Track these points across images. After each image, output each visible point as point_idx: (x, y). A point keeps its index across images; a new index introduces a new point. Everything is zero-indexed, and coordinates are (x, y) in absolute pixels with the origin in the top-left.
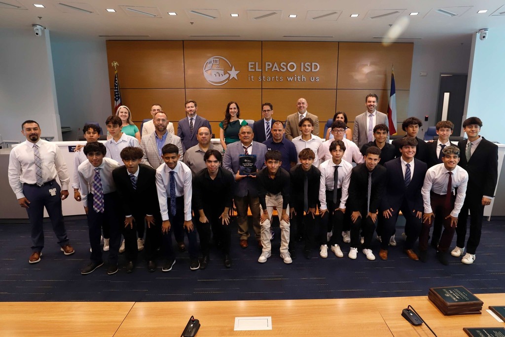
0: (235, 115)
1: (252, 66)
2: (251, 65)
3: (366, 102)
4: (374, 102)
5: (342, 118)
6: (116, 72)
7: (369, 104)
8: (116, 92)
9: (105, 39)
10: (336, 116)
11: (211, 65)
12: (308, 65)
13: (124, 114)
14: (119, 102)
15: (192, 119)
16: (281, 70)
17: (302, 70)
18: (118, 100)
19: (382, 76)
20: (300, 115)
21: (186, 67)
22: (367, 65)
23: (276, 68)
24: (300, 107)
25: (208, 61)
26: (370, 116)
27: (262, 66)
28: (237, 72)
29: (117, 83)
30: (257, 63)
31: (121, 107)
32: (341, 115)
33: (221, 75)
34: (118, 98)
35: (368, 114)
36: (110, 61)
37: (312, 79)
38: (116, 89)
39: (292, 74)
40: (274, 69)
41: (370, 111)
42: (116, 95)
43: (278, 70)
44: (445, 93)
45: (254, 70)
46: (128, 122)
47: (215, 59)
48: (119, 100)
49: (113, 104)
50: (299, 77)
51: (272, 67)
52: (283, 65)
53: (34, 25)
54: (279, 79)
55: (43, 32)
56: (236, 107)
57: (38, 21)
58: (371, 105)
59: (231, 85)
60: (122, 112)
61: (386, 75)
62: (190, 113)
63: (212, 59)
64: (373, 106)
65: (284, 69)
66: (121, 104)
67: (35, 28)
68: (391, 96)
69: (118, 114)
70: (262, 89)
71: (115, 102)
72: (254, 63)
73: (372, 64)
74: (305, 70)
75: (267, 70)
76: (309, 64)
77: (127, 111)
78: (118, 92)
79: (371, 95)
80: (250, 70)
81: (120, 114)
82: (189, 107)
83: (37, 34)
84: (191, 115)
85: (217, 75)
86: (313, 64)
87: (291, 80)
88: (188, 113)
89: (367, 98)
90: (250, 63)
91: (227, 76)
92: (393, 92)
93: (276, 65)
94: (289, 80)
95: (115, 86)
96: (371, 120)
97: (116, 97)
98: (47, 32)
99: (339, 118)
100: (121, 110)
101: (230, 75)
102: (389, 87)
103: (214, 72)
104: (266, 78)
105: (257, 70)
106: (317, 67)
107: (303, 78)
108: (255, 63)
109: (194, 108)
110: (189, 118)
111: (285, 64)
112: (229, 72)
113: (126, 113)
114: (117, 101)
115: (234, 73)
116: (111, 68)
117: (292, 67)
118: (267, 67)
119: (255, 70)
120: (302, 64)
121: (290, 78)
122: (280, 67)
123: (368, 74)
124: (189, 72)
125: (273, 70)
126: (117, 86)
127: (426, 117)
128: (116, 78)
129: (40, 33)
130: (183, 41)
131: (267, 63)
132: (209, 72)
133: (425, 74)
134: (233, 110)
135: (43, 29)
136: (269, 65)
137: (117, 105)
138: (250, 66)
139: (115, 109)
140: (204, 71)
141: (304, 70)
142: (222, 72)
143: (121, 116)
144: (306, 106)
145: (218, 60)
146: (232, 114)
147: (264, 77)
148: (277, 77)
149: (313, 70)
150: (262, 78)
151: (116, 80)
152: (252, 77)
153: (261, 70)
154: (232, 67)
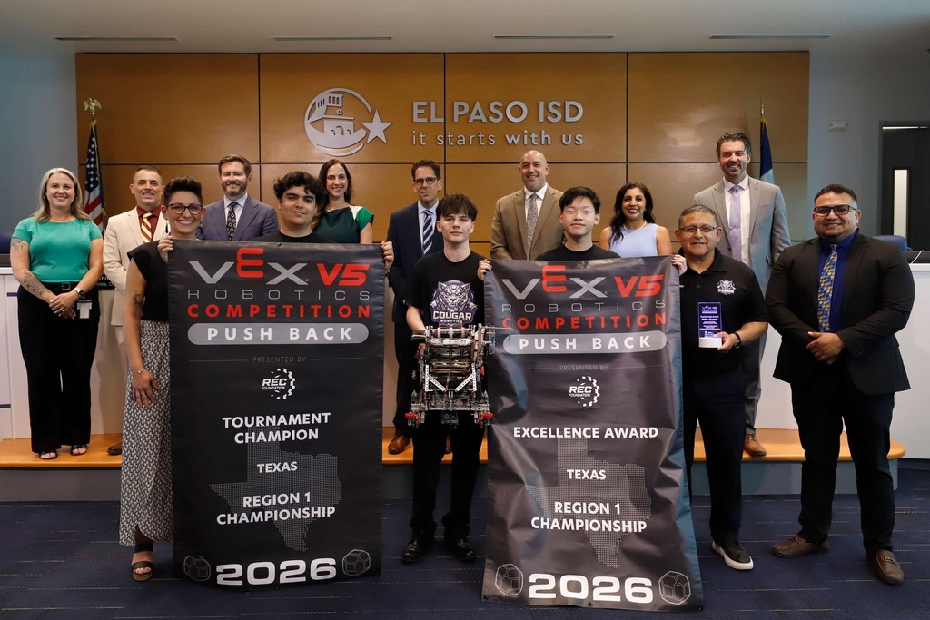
1: (423, 111)
2: (419, 107)
5: (639, 199)
6: (93, 124)
8: (91, 169)
9: (72, 49)
10: (621, 197)
12: (555, 106)
13: (61, 191)
14: (96, 192)
15: (233, 205)
16: (491, 118)
17: (542, 119)
18: (94, 188)
23: (478, 114)
24: (529, 174)
25: (317, 99)
27: (446, 111)
28: (386, 125)
29: (93, 150)
30: (433, 104)
33: (346, 133)
35: (728, 186)
36: (81, 97)
37: (567, 140)
38: (90, 163)
39: (517, 129)
40: (473, 117)
42: (91, 176)
43: (485, 120)
44: (896, 172)
45: (425, 120)
46: (72, 210)
47: (332, 96)
48: (97, 189)
50: (533, 136)
51: (470, 113)
52: (496, 107)
54: (486, 139)
56: (343, 172)
58: (733, 163)
59: (370, 156)
60: (56, 186)
63: (325, 95)
65: (497, 116)
68: (761, 175)
70: (445, 163)
72: (425, 104)
74: (550, 118)
75: (456, 120)
76: (559, 105)
78: (94, 169)
80: (416, 119)
82: (228, 174)
84: (233, 193)
85: (338, 131)
86: (568, 104)
87: (516, 142)
89: (719, 145)
90: (416, 104)
91: (362, 133)
92: (765, 167)
93: (478, 107)
94: (510, 142)
95: (90, 156)
97: (91, 181)
99: (630, 198)
100: (53, 181)
101: (368, 132)
103: (330, 126)
104: (455, 138)
105: (433, 119)
106: (578, 112)
107: (543, 137)
108: (429, 105)
109: (242, 178)
110: (227, 203)
111: (500, 105)
112: (365, 124)
113: (66, 186)
114: (91, 190)
115: (377, 128)
116: (82, 116)
117: (517, 112)
118: (457, 113)
119: (429, 120)
120: (542, 104)
121: (513, 138)
122: (488, 113)
124: (271, 126)
125: (471, 120)
126: (94, 156)
128: (92, 136)
130: (259, 54)
131: (457, 104)
132: (319, 124)
133: (842, 125)
136: (462, 108)
137: (91, 200)
138: (416, 111)
140: (307, 122)
141: (546, 118)
142: (348, 125)
143: (54, 196)
144: (543, 170)
145: (340, 96)
147: (449, 136)
148: (480, 136)
149: (568, 119)
150: (445, 138)
151: (92, 143)
152: (422, 136)
153: (442, 120)
154: (373, 113)
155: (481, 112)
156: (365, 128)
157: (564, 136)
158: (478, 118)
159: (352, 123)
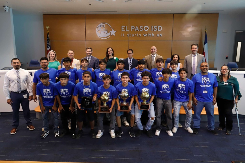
0: (111, 54)
1: (124, 28)
2: (123, 27)
3: (191, 48)
4: (196, 48)
5: (177, 58)
6: (48, 32)
7: (193, 49)
8: (48, 43)
9: (42, 14)
10: (173, 57)
11: (100, 27)
12: (155, 27)
13: (52, 55)
14: (49, 48)
15: (89, 58)
16: (140, 30)
17: (152, 30)
19: (199, 33)
20: (152, 56)
21: (86, 29)
22: (190, 27)
23: (137, 29)
24: (153, 51)
25: (99, 25)
26: (194, 56)
27: (129, 28)
28: (115, 32)
29: (48, 38)
30: (126, 27)
31: (51, 51)
32: (176, 56)
33: (106, 33)
34: (49, 46)
35: (193, 55)
36: (45, 26)
38: (48, 41)
39: (146, 33)
40: (136, 30)
41: (194, 54)
42: (48, 44)
43: (138, 30)
44: (238, 42)
45: (124, 30)
46: (54, 59)
47: (102, 24)
48: (50, 47)
49: (46, 49)
50: (150, 34)
51: (135, 29)
52: (141, 27)
53: (4, 6)
54: (139, 35)
55: (9, 10)
56: (111, 50)
57: (6, 4)
58: (195, 50)
59: (111, 39)
60: (52, 54)
61: (201, 33)
62: (88, 55)
63: (101, 24)
64: (196, 50)
65: (141, 30)
66: (50, 50)
67: (5, 8)
68: (204, 45)
69: (49, 55)
70: (129, 41)
71: (47, 48)
72: (124, 26)
73: (193, 26)
74: (154, 30)
75: (132, 30)
76: (156, 27)
77: (54, 54)
78: (49, 43)
79: (194, 45)
80: (122, 30)
81: (50, 55)
82: (88, 51)
83: (6, 11)
84: (89, 56)
85: (104, 33)
86: (159, 26)
87: (146, 36)
88: (87, 55)
89: (192, 46)
90: (122, 27)
91: (109, 34)
92: (206, 42)
93: (137, 27)
94: (144, 36)
95: (47, 39)
96: (194, 59)
97: (48, 46)
98: (11, 10)
99: (175, 57)
100: (51, 53)
101: (111, 33)
102: (204, 39)
103: (102, 32)
105: (126, 30)
106: (161, 28)
107: (152, 35)
108: (125, 27)
109: (91, 52)
110: (88, 58)
111: (142, 27)
112: (110, 31)
113: (53, 55)
114: (48, 48)
115: (113, 32)
116: (45, 30)
117: (146, 28)
118: (132, 29)
119: (125, 30)
120: (152, 27)
121: (145, 35)
123: (191, 32)
124: (88, 32)
126: (48, 40)
127: (226, 57)
128: (48, 35)
129: (7, 11)
130: (85, 14)
131: (132, 27)
132: (99, 31)
133: (226, 31)
134: (110, 52)
135: (9, 8)
136: (133, 28)
137: (48, 50)
138: (122, 28)
139: (47, 52)
140: (96, 31)
142: (106, 32)
143: (51, 56)
144: (156, 51)
145: (104, 25)
146: (109, 54)
147: (130, 34)
148: (137, 34)
149: (158, 30)
150: (129, 35)
151: (48, 36)
152: (123, 34)
153: (128, 30)
154: (112, 29)
155: (138, 28)
156: (110, 32)
157: (157, 34)
158: (137, 30)
159: (107, 31)
